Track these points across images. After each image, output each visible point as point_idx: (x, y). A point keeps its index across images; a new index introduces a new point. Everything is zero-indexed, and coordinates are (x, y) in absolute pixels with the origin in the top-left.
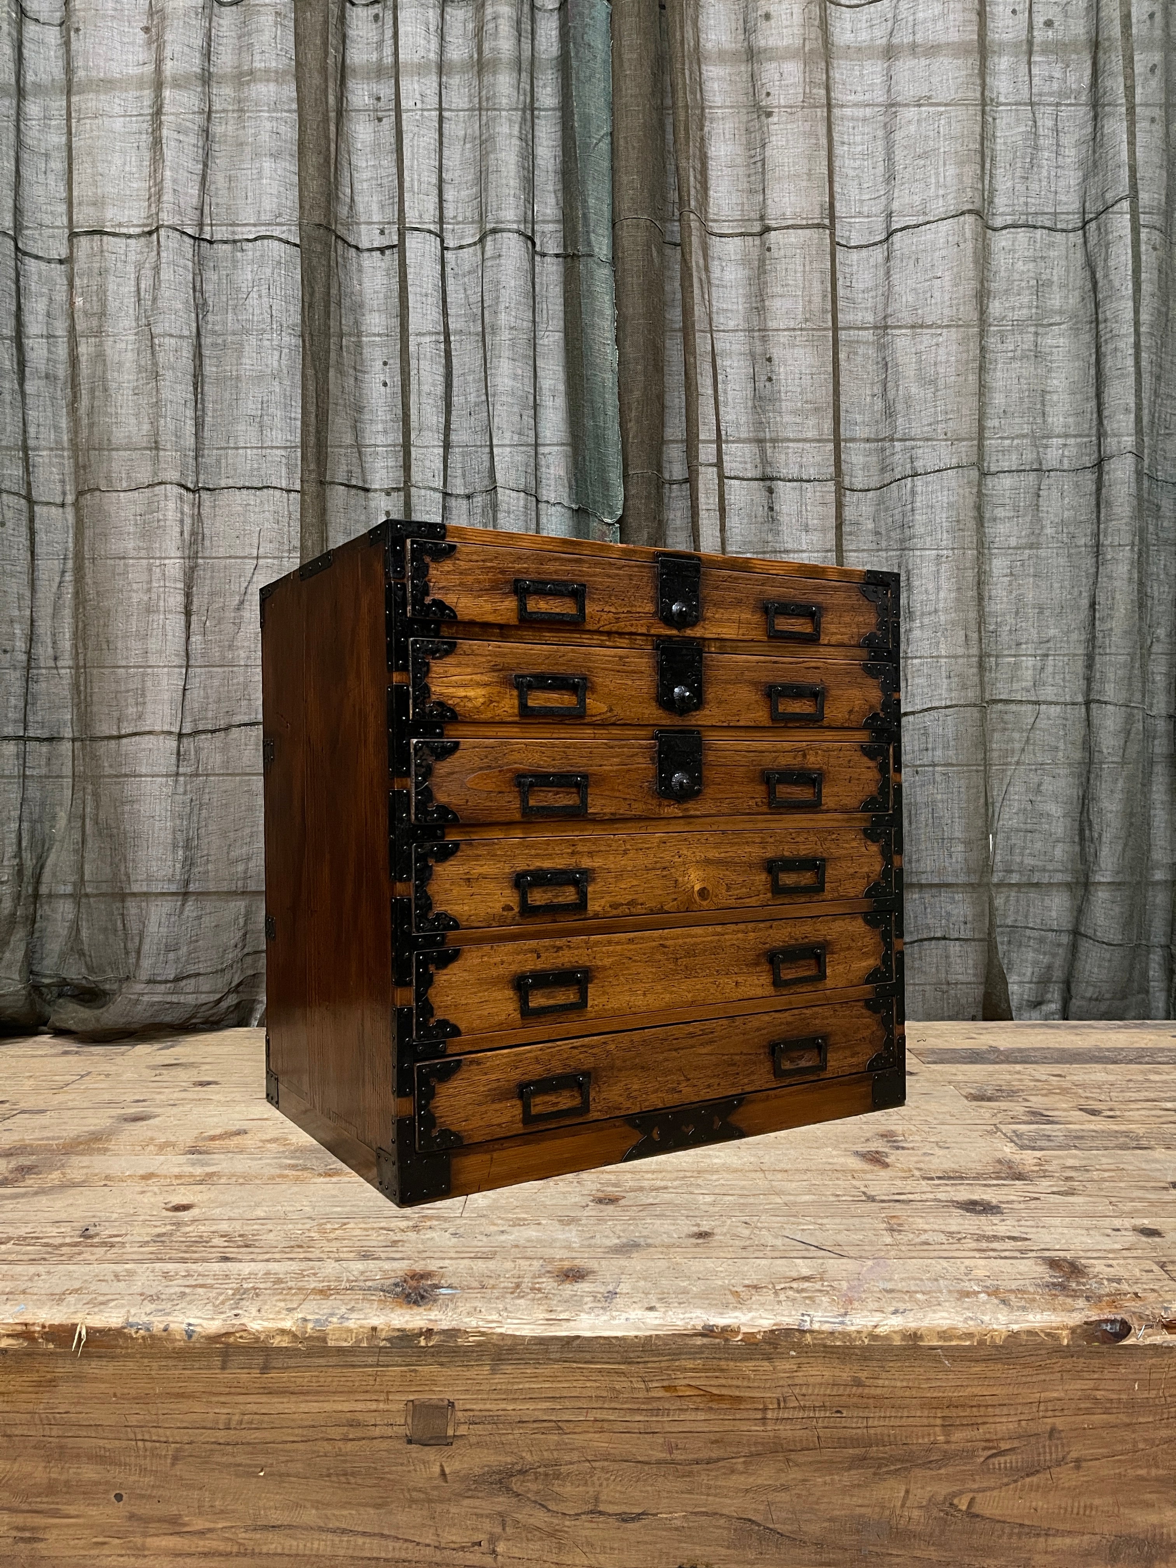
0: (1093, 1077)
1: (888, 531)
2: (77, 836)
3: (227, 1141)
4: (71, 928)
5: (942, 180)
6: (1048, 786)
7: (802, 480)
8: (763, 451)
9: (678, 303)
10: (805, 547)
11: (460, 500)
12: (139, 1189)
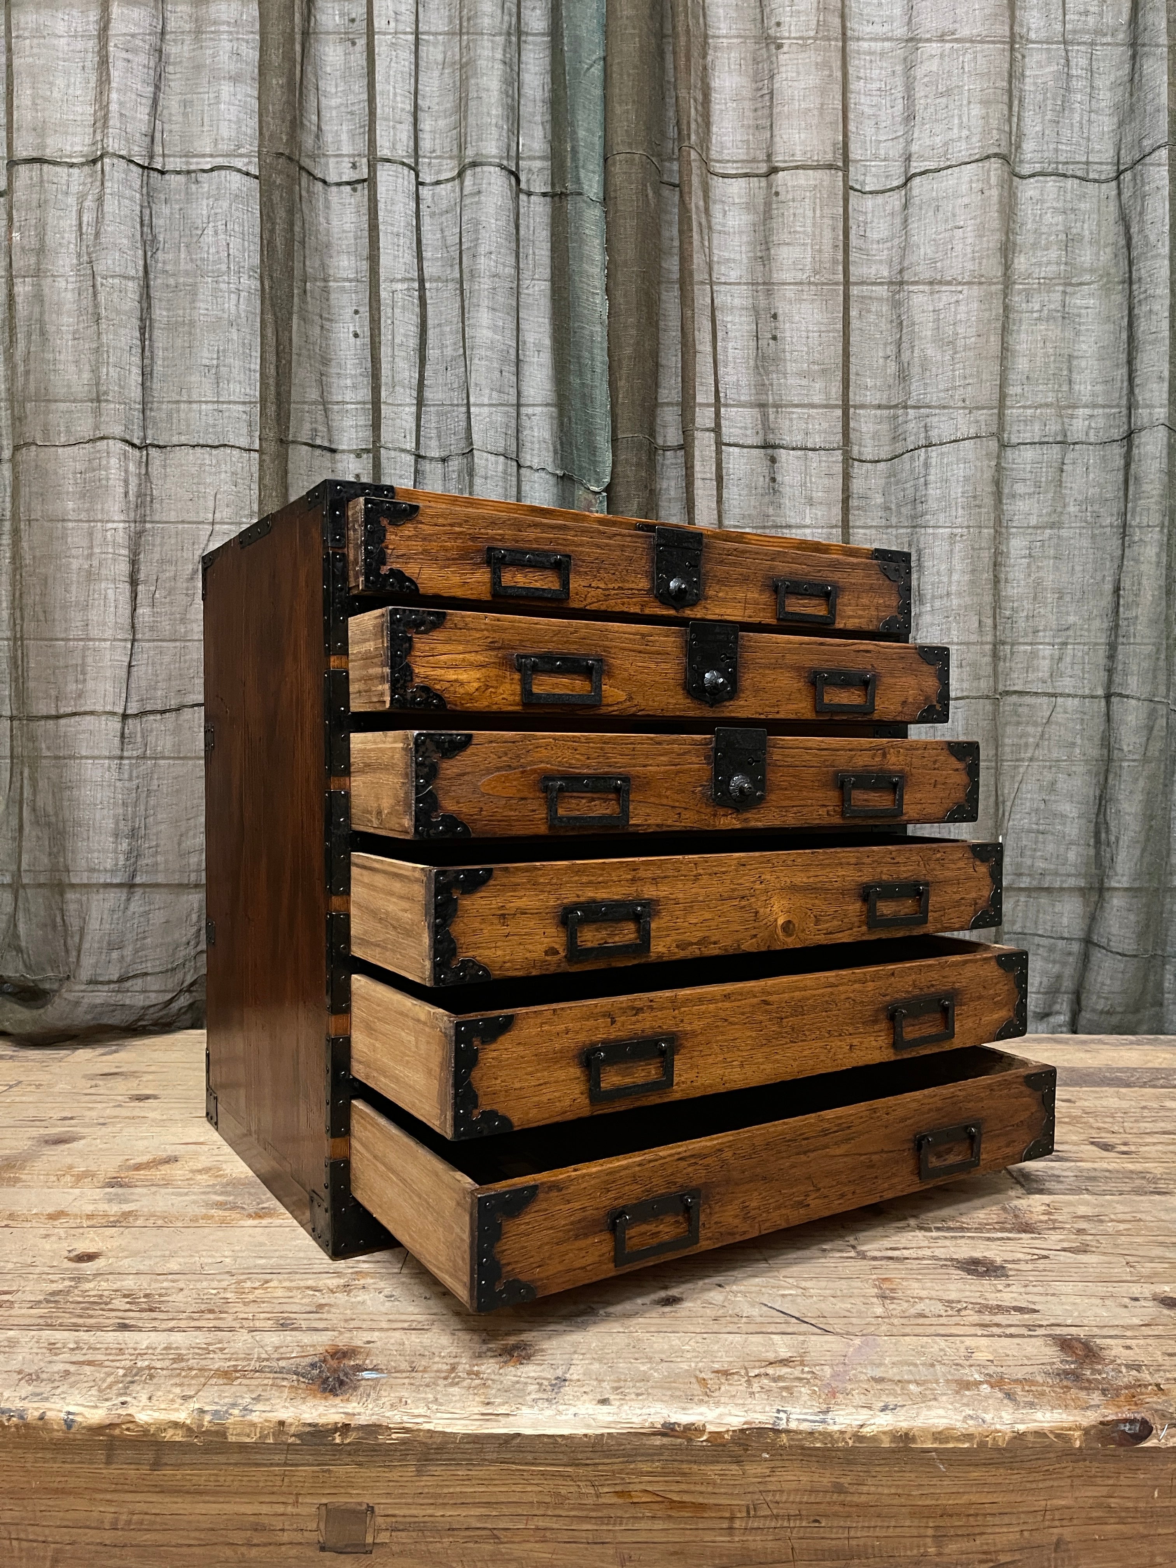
0: (1104, 1102)
1: (899, 506)
2: (14, 823)
3: (153, 1171)
4: (9, 921)
5: (965, 119)
6: (1064, 783)
7: (806, 449)
8: (765, 417)
9: (676, 251)
10: (808, 521)
11: (434, 464)
12: (43, 1232)
